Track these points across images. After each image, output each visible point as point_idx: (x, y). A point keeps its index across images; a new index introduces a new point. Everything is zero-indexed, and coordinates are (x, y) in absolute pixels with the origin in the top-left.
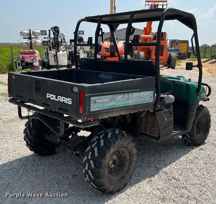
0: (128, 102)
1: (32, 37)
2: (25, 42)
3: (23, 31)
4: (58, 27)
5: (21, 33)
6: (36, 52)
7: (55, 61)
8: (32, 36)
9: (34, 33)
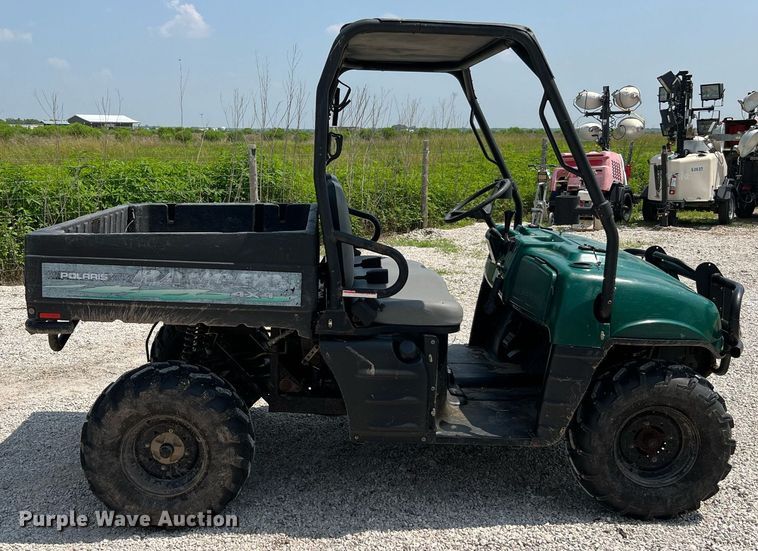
0: (182, 291)
1: (612, 110)
2: (591, 125)
3: (584, 94)
4: (687, 72)
5: (579, 98)
6: (607, 158)
7: (657, 188)
8: (614, 108)
9: (619, 99)
